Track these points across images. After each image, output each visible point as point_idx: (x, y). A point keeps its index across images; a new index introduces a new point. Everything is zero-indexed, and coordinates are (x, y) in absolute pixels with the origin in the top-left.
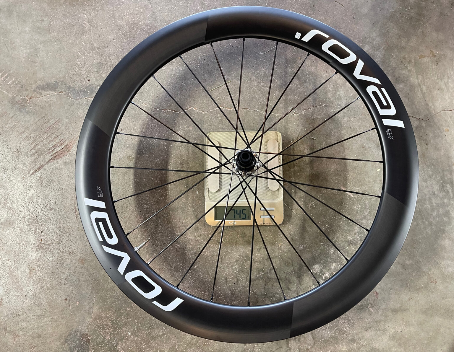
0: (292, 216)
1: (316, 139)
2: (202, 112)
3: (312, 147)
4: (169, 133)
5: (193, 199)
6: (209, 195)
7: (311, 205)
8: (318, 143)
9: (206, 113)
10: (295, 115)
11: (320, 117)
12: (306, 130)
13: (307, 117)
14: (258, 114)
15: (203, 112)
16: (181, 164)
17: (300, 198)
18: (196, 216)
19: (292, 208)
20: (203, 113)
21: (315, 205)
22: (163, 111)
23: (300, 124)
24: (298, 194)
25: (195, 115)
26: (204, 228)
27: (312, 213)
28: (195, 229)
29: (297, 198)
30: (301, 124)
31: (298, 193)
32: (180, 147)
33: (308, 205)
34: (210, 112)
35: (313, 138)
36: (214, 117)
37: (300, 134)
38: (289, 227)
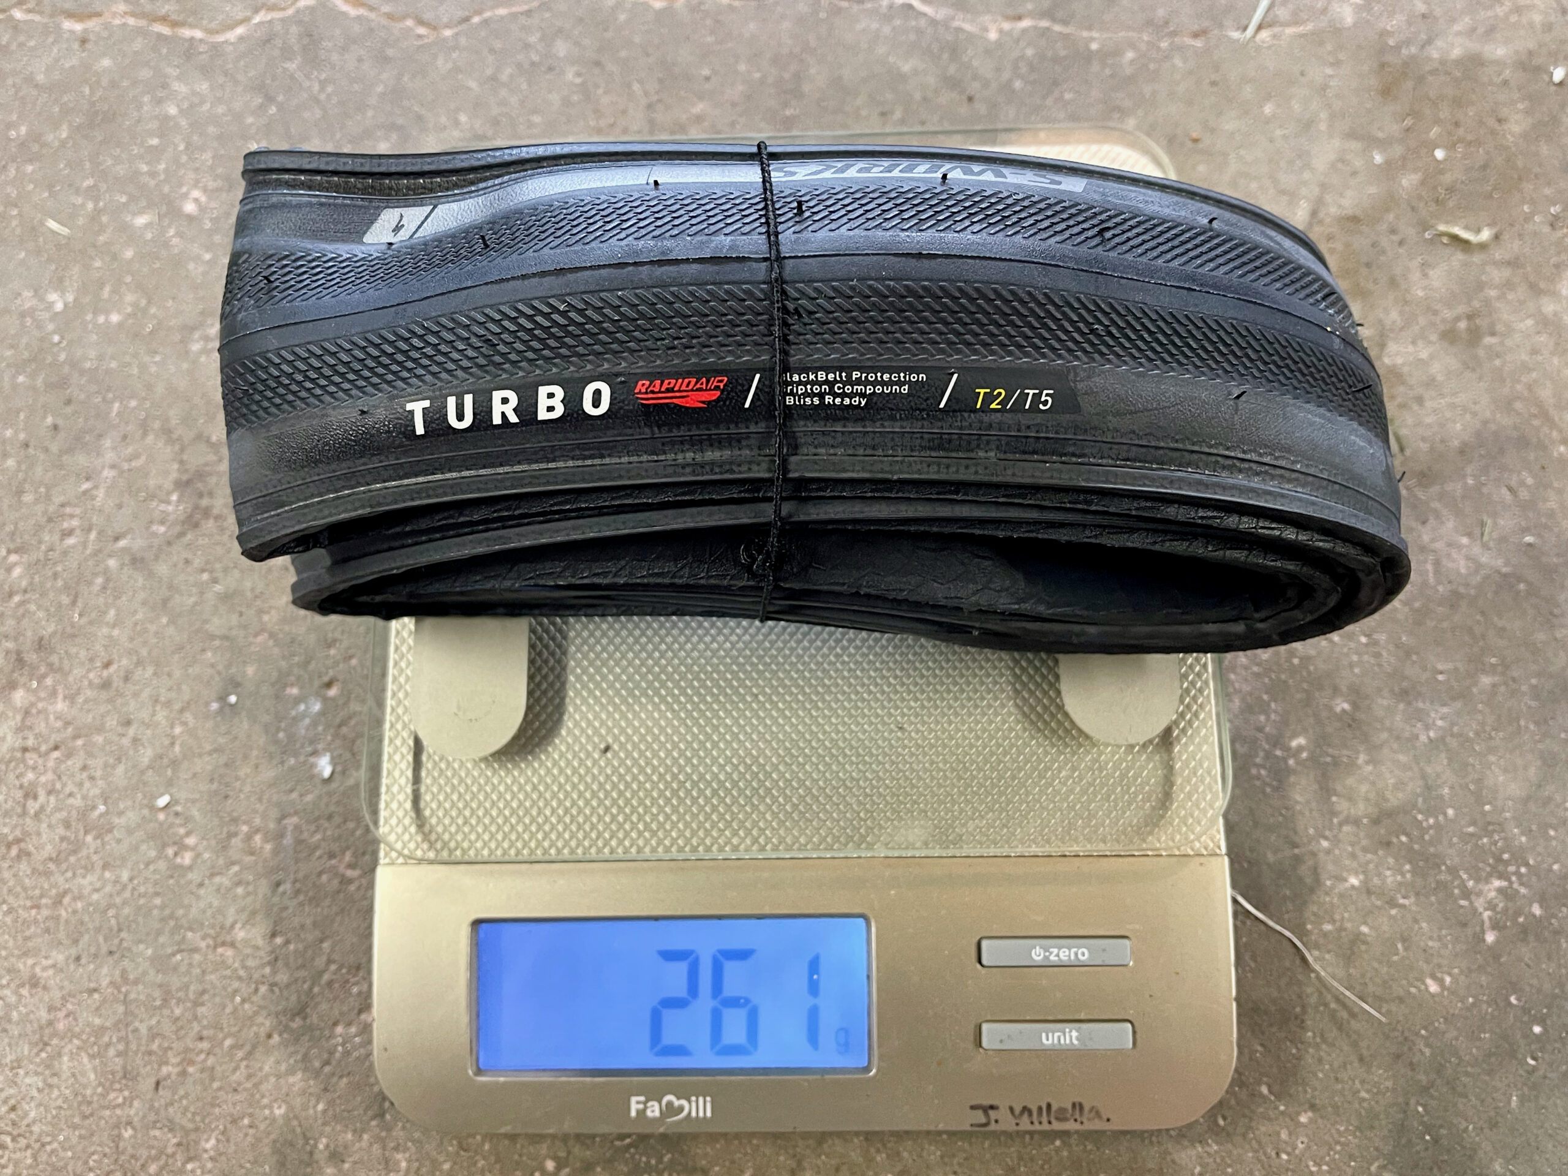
0: (1302, 1025)
1: (1483, 247)
2: (409, 23)
3: (1458, 319)
4: (98, 212)
5: (281, 835)
6: (416, 798)
7: (1500, 890)
8: (1509, 285)
9: (448, 33)
10: (1264, 35)
11: (1501, 52)
12: (1388, 163)
13: (1383, 49)
14: (919, 32)
15: (422, 31)
16: (182, 485)
17: (1376, 822)
18: (301, 1011)
19: (1300, 930)
20: (420, 36)
21: (1542, 901)
22: (68, 25)
23: (1323, 115)
24: (1350, 781)
25: (344, 49)
26: (376, 1149)
27: (1515, 988)
28: (276, 1151)
29: (1346, 821)
30: (1332, 117)
31: (1352, 765)
32: (193, 329)
33: (1467, 894)
34: (486, 22)
35: (1455, 238)
36: (519, 66)
37: (1328, 198)
38: (1284, 1135)
